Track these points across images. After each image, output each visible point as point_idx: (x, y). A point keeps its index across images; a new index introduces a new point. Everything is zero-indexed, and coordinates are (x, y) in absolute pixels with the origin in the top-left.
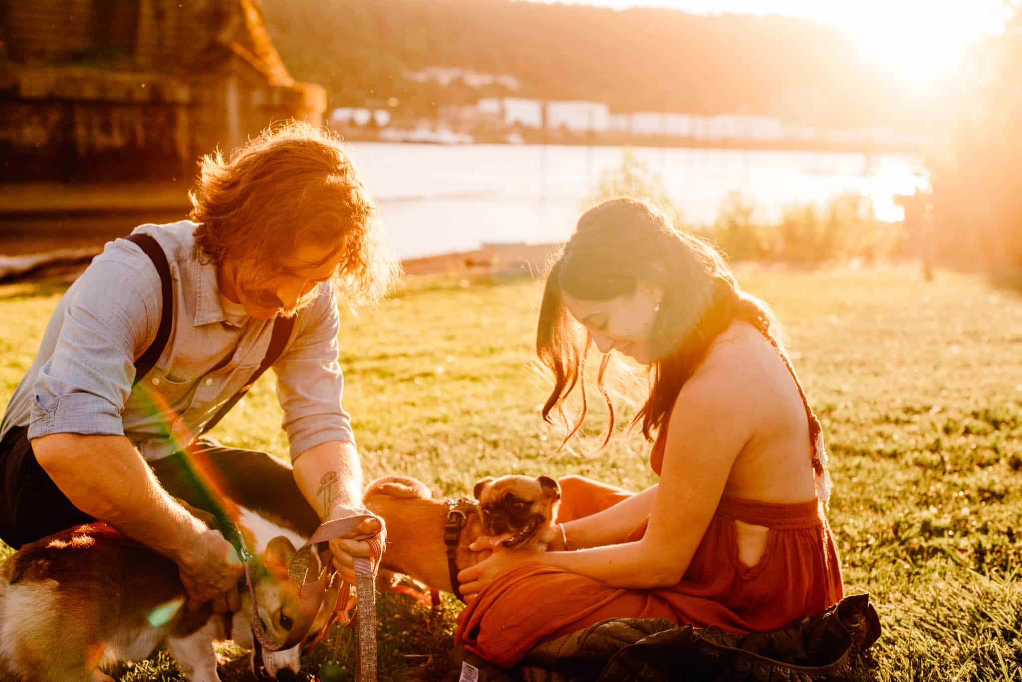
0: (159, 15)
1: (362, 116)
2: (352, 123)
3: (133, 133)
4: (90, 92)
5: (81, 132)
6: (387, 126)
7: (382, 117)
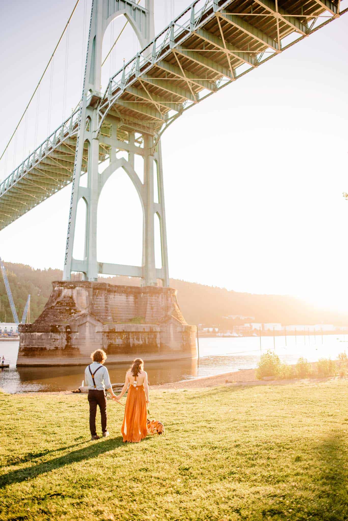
0: (152, 308)
1: (211, 330)
2: (208, 331)
3: (145, 340)
4: (133, 330)
5: (131, 341)
6: (218, 332)
7: (217, 330)
